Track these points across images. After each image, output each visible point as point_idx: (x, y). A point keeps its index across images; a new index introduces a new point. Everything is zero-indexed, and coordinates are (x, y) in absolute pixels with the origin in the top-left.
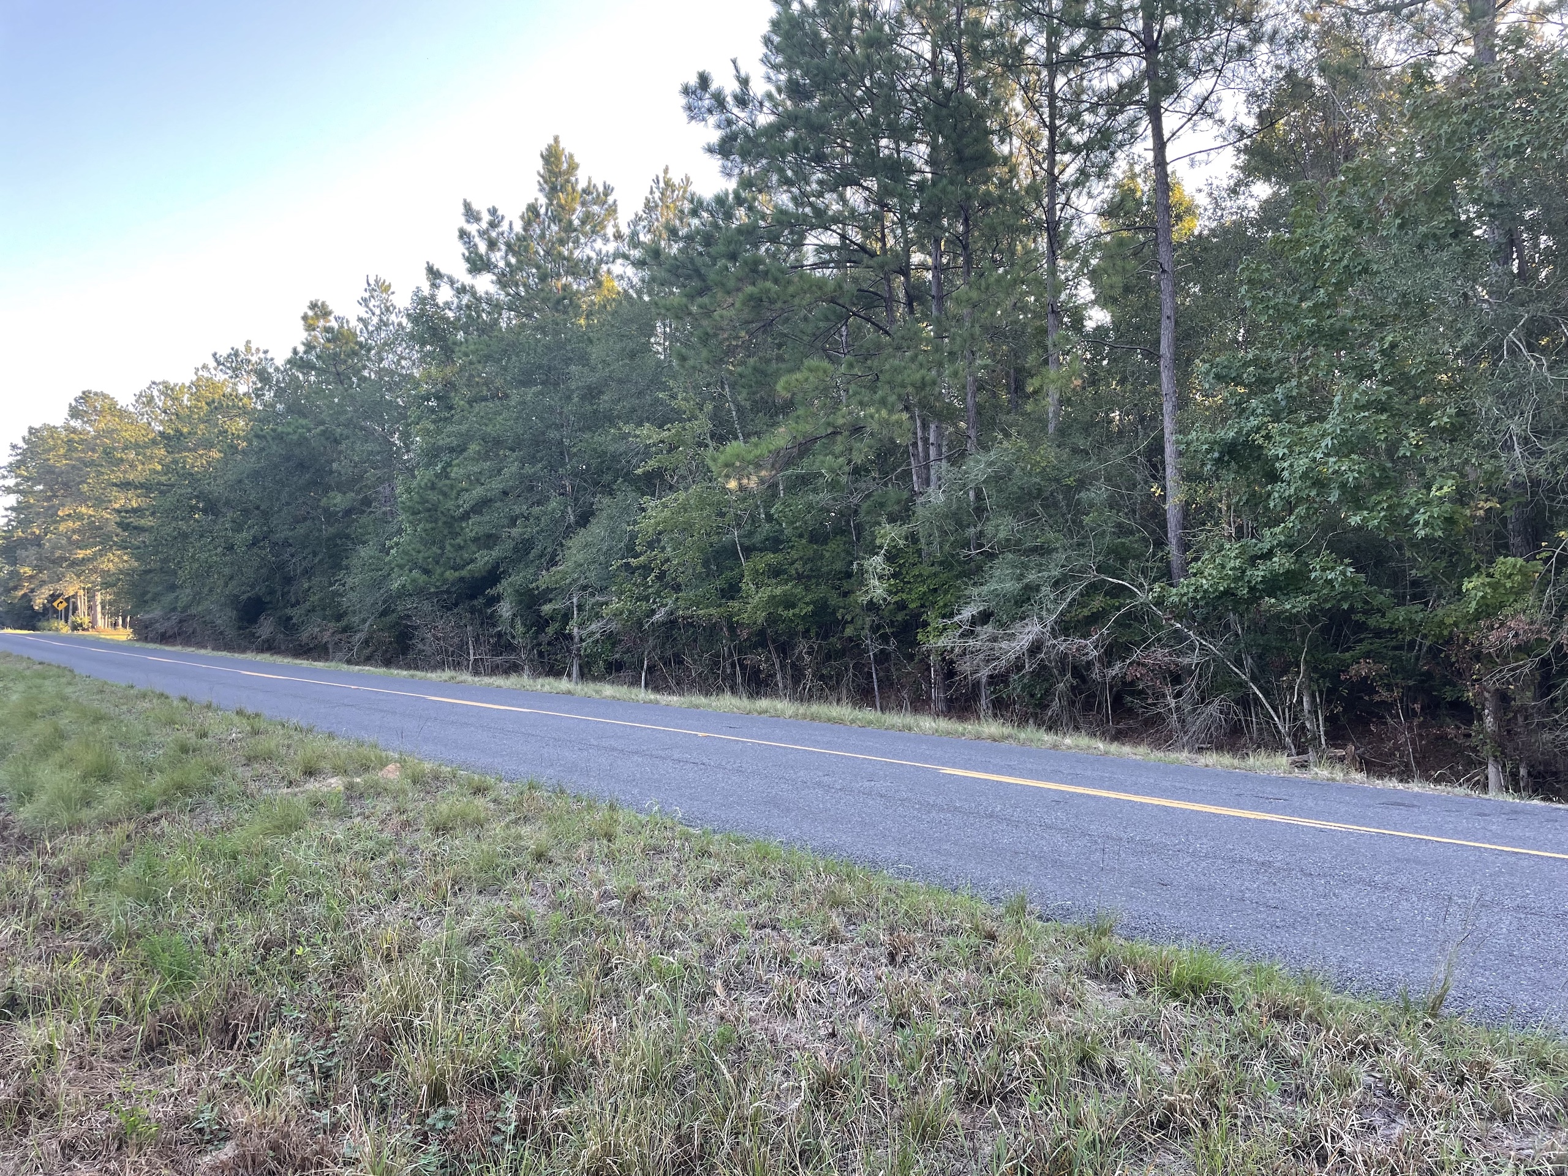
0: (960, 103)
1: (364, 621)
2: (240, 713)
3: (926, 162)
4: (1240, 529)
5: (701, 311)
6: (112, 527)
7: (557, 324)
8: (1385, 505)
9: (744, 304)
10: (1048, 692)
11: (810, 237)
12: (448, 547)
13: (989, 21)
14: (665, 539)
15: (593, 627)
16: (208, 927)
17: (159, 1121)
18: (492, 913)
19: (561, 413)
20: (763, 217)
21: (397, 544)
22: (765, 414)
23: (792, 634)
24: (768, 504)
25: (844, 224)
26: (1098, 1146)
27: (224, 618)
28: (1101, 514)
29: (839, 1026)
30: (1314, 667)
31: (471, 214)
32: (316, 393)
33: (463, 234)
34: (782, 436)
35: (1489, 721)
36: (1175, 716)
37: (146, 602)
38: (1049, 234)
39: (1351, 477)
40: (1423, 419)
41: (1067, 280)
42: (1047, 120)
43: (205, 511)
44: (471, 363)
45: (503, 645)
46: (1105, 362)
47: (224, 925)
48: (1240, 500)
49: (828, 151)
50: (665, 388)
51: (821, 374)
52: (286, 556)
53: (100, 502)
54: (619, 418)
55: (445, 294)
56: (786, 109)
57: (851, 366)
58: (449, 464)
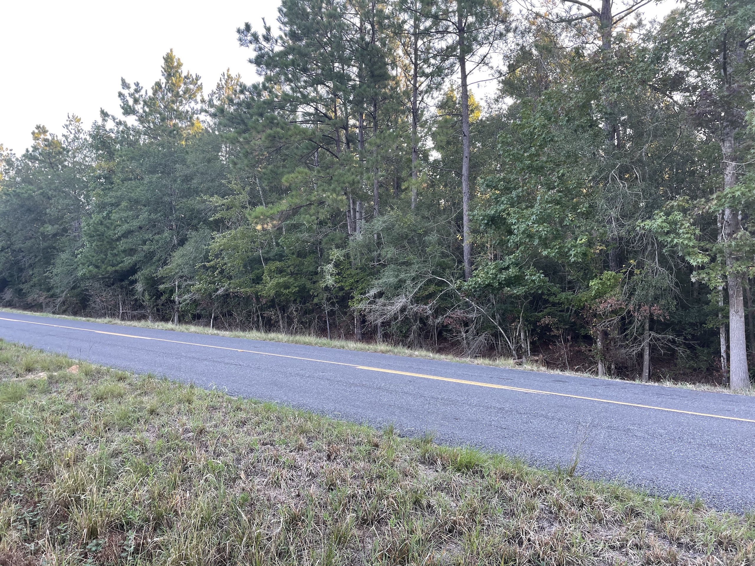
0: (373, 49)
1: (62, 292)
3: (357, 76)
4: (495, 256)
5: (245, 141)
7: (170, 143)
8: (558, 247)
9: (266, 138)
10: (408, 330)
11: (300, 108)
12: (109, 255)
13: (387, 11)
14: (224, 253)
15: (186, 297)
18: (125, 441)
19: (171, 188)
20: (277, 97)
21: (81, 252)
22: (276, 194)
23: (288, 301)
24: (277, 238)
25: (317, 103)
26: (421, 542)
28: (434, 247)
29: (301, 491)
30: (526, 319)
31: (125, 85)
32: (38, 173)
33: (120, 95)
34: (284, 205)
35: (599, 344)
36: (465, 341)
38: (413, 115)
39: (543, 233)
40: (574, 208)
41: (422, 137)
42: (414, 60)
44: (123, 161)
45: (138, 305)
46: (438, 177)
48: (496, 243)
49: (309, 66)
50: (225, 178)
51: (304, 175)
52: (20, 257)
54: (201, 192)
55: (110, 125)
56: (289, 45)
57: (319, 172)
58: (110, 212)
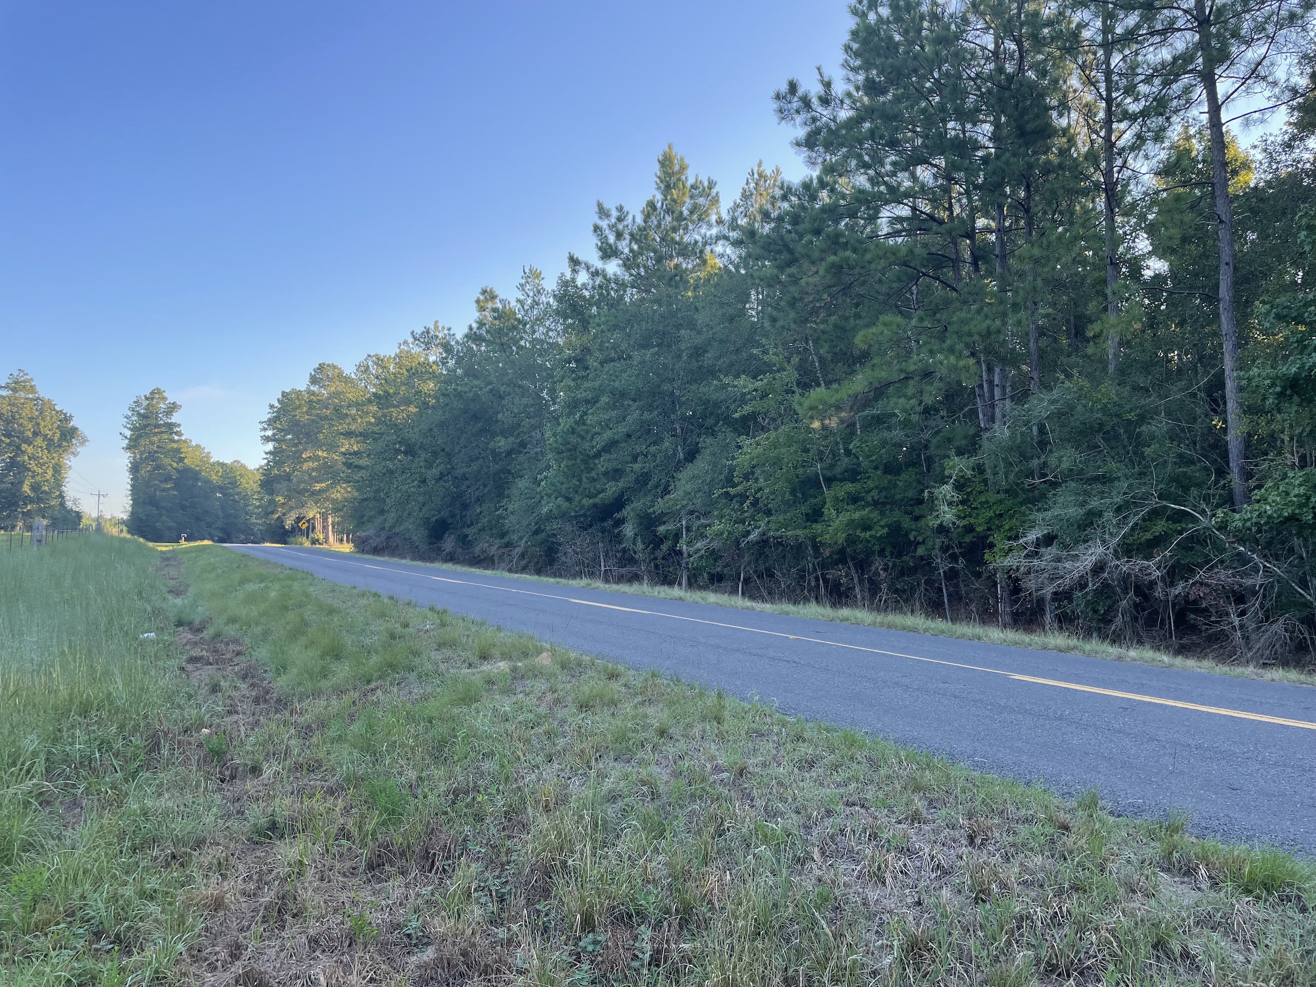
0: (1021, 85)
1: (521, 538)
2: (432, 609)
3: (990, 139)
4: (1303, 458)
5: (788, 279)
6: (340, 466)
7: (670, 297)
9: (827, 271)
10: (1111, 609)
11: (884, 211)
12: (585, 480)
13: (1047, 11)
14: (758, 471)
15: (699, 545)
16: (412, 775)
17: (378, 925)
18: (626, 777)
19: (672, 370)
20: (844, 197)
21: (546, 477)
22: (844, 364)
23: (869, 553)
24: (847, 441)
25: (915, 198)
27: (419, 536)
28: (1162, 445)
29: (924, 896)
31: (603, 212)
32: (486, 360)
33: (597, 228)
34: (859, 382)
36: (1239, 633)
37: (363, 523)
38: (1107, 194)
41: (1125, 233)
42: (1104, 94)
43: (406, 453)
44: (602, 332)
45: (627, 559)
46: (1163, 307)
47: (424, 774)
48: (1303, 431)
49: (900, 136)
50: (759, 345)
51: (894, 327)
52: (464, 488)
53: (332, 447)
54: (720, 371)
55: (583, 278)
56: (864, 104)
57: (921, 320)
58: (585, 413)
